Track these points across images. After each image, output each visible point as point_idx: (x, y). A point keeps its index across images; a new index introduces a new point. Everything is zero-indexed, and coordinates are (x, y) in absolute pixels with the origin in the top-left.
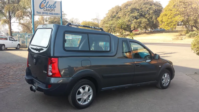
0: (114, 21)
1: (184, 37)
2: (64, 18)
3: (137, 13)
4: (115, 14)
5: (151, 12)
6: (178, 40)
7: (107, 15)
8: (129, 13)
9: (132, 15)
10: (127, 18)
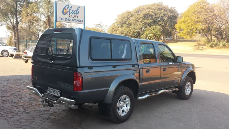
0: (124, 28)
1: (205, 47)
3: (151, 19)
4: (125, 20)
5: (166, 18)
6: (199, 51)
7: (116, 20)
8: (142, 19)
9: (145, 21)
10: (140, 25)
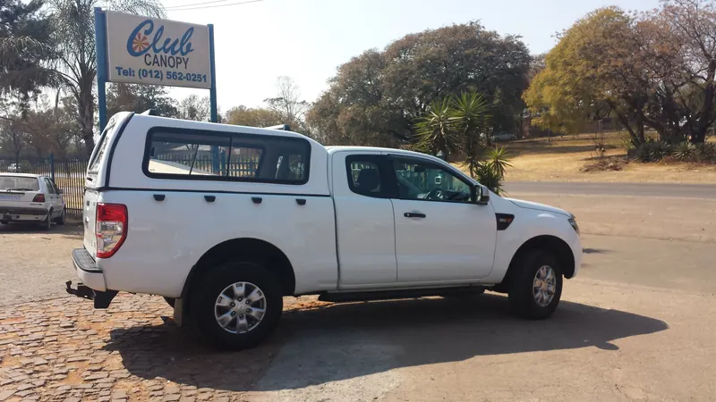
2: (163, 96)
4: (361, 79)
5: (492, 72)
6: (606, 172)
7: (335, 83)
8: (416, 76)
9: (426, 82)
10: (410, 93)
